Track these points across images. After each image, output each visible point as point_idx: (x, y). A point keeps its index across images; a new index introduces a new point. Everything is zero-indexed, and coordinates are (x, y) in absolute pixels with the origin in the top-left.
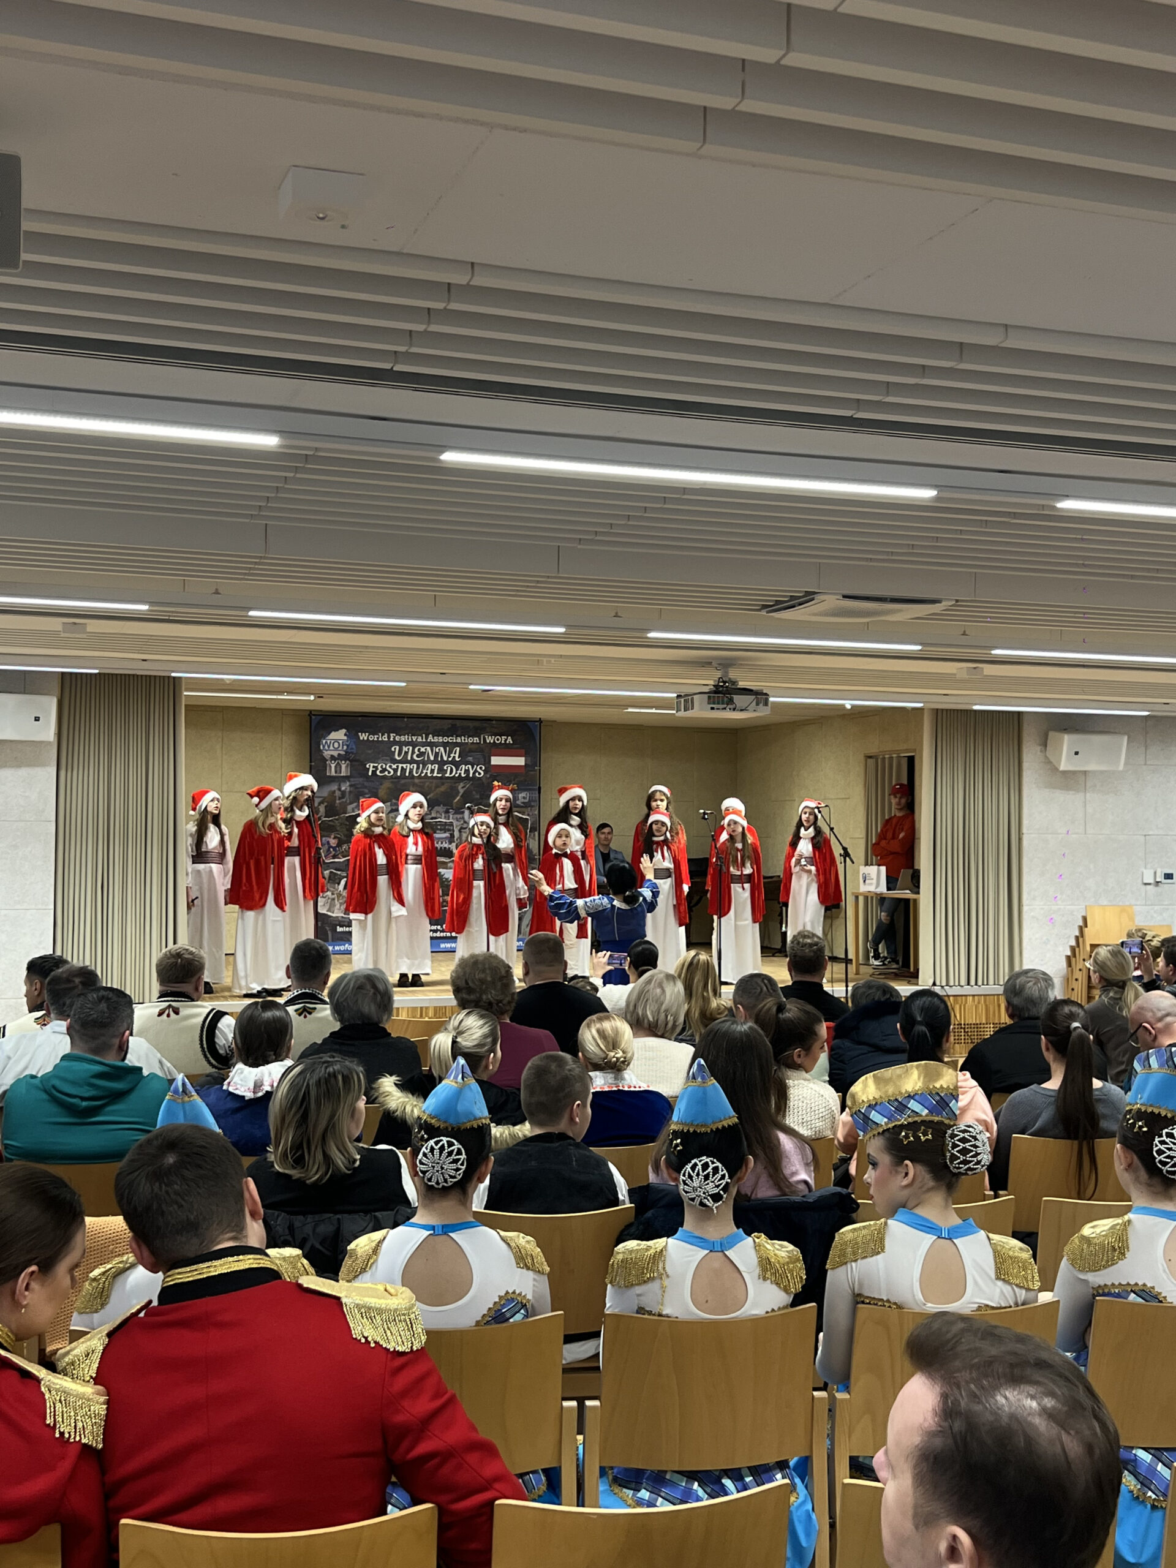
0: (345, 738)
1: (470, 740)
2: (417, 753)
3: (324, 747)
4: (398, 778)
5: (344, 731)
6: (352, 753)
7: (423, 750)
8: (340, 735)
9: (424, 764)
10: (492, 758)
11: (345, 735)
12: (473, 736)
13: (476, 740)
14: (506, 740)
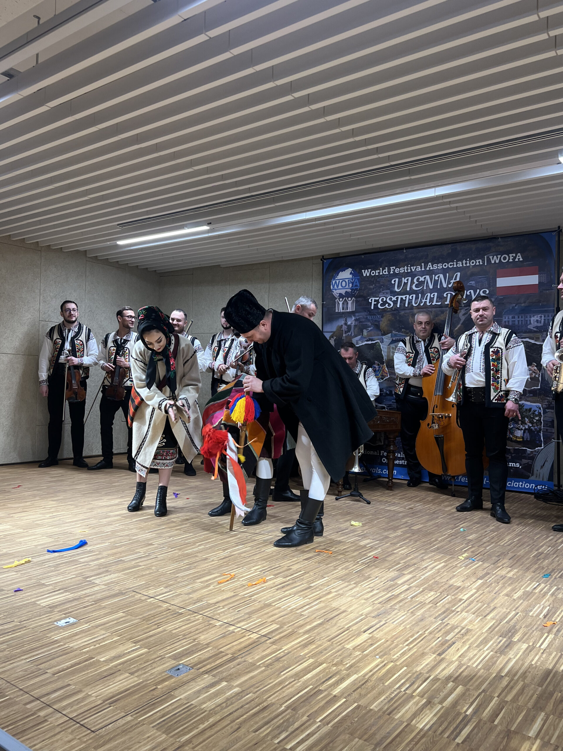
0: (351, 276)
1: (471, 263)
2: (416, 283)
3: (333, 287)
4: (397, 309)
5: (350, 270)
6: (356, 289)
7: (422, 279)
8: (346, 274)
9: (423, 293)
10: (498, 280)
11: (351, 273)
12: (475, 259)
13: (479, 262)
14: (515, 258)
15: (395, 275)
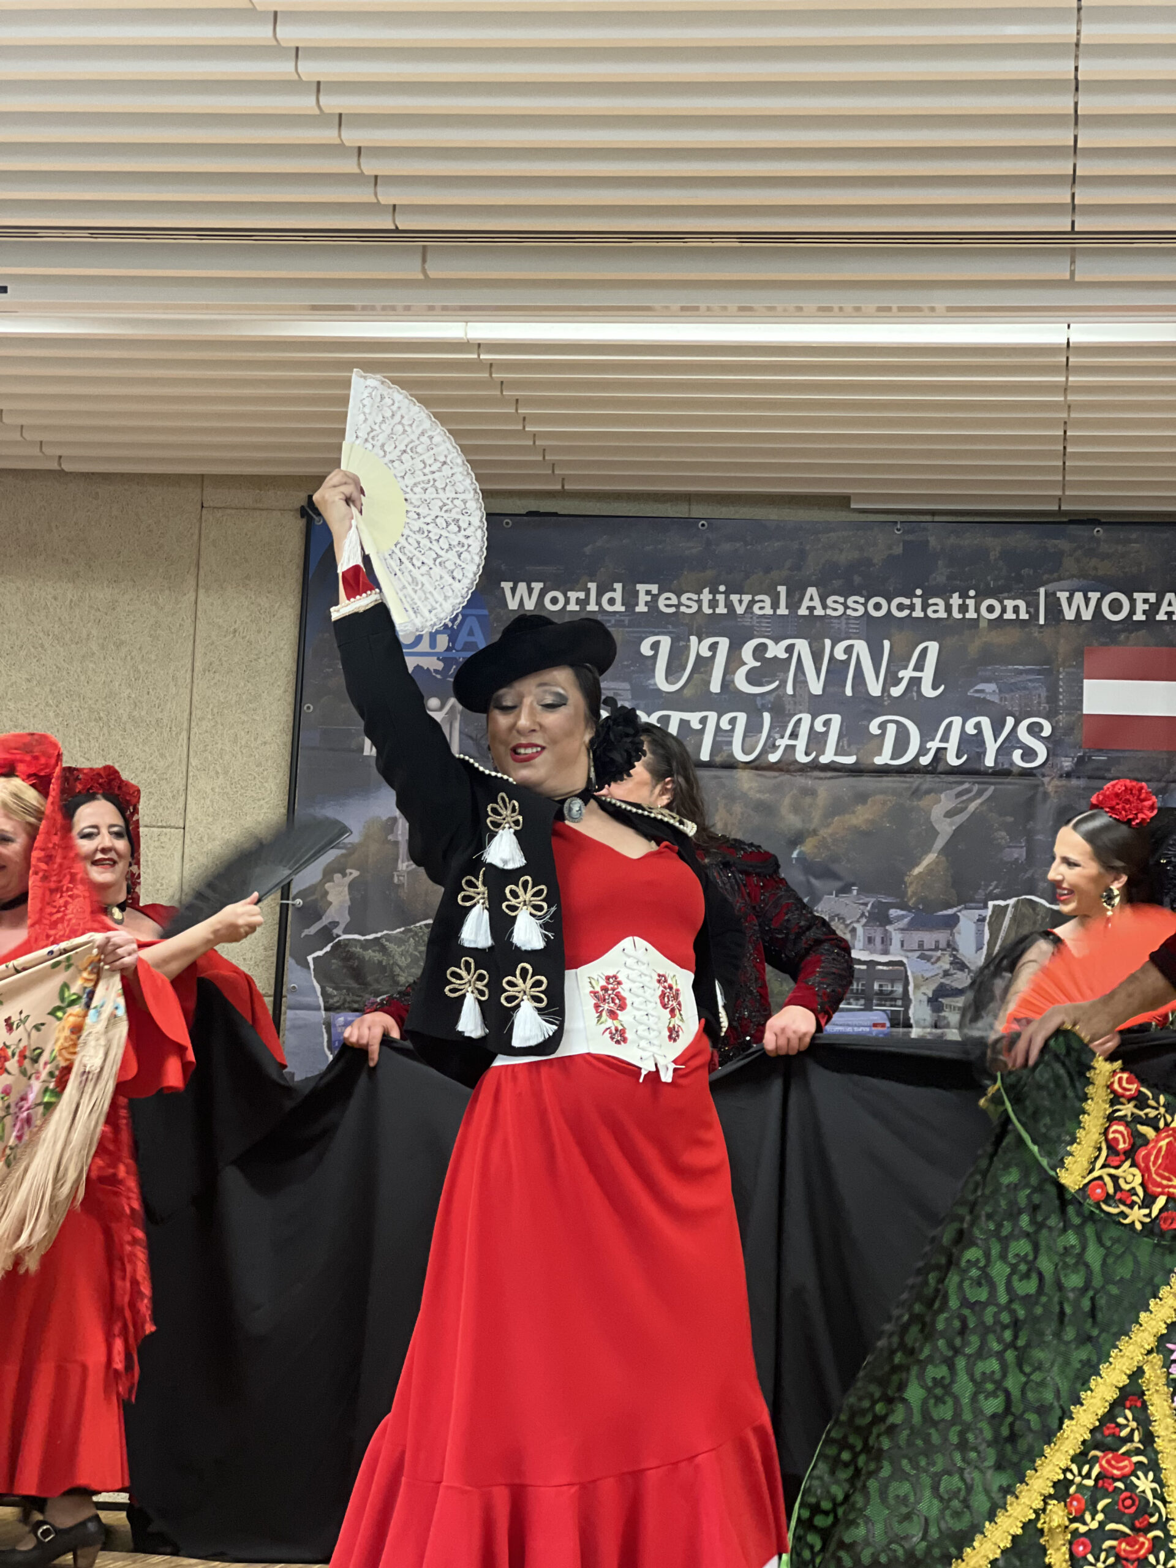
1: (989, 609)
2: (751, 663)
7: (777, 650)
9: (781, 711)
10: (1089, 685)
12: (998, 594)
13: (1014, 608)
14: (1155, 608)
15: (655, 621)
